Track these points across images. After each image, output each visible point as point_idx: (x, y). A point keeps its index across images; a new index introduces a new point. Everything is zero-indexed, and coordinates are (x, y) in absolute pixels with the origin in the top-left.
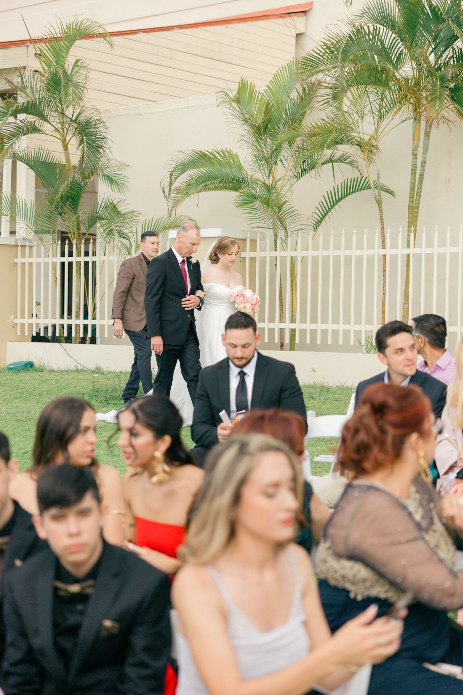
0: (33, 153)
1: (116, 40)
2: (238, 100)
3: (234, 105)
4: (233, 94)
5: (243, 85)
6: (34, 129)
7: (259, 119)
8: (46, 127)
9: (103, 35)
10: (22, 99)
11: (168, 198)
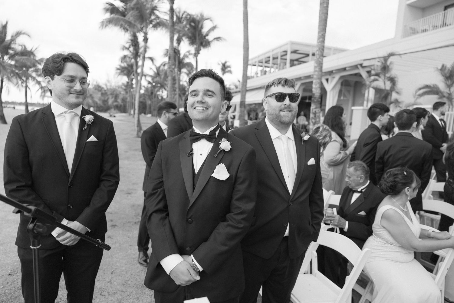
0: (375, 86)
1: (402, 56)
2: (441, 70)
3: (440, 71)
4: (440, 67)
5: (443, 66)
6: (377, 80)
7: (448, 75)
8: (380, 79)
9: (400, 55)
10: (373, 72)
11: (414, 97)
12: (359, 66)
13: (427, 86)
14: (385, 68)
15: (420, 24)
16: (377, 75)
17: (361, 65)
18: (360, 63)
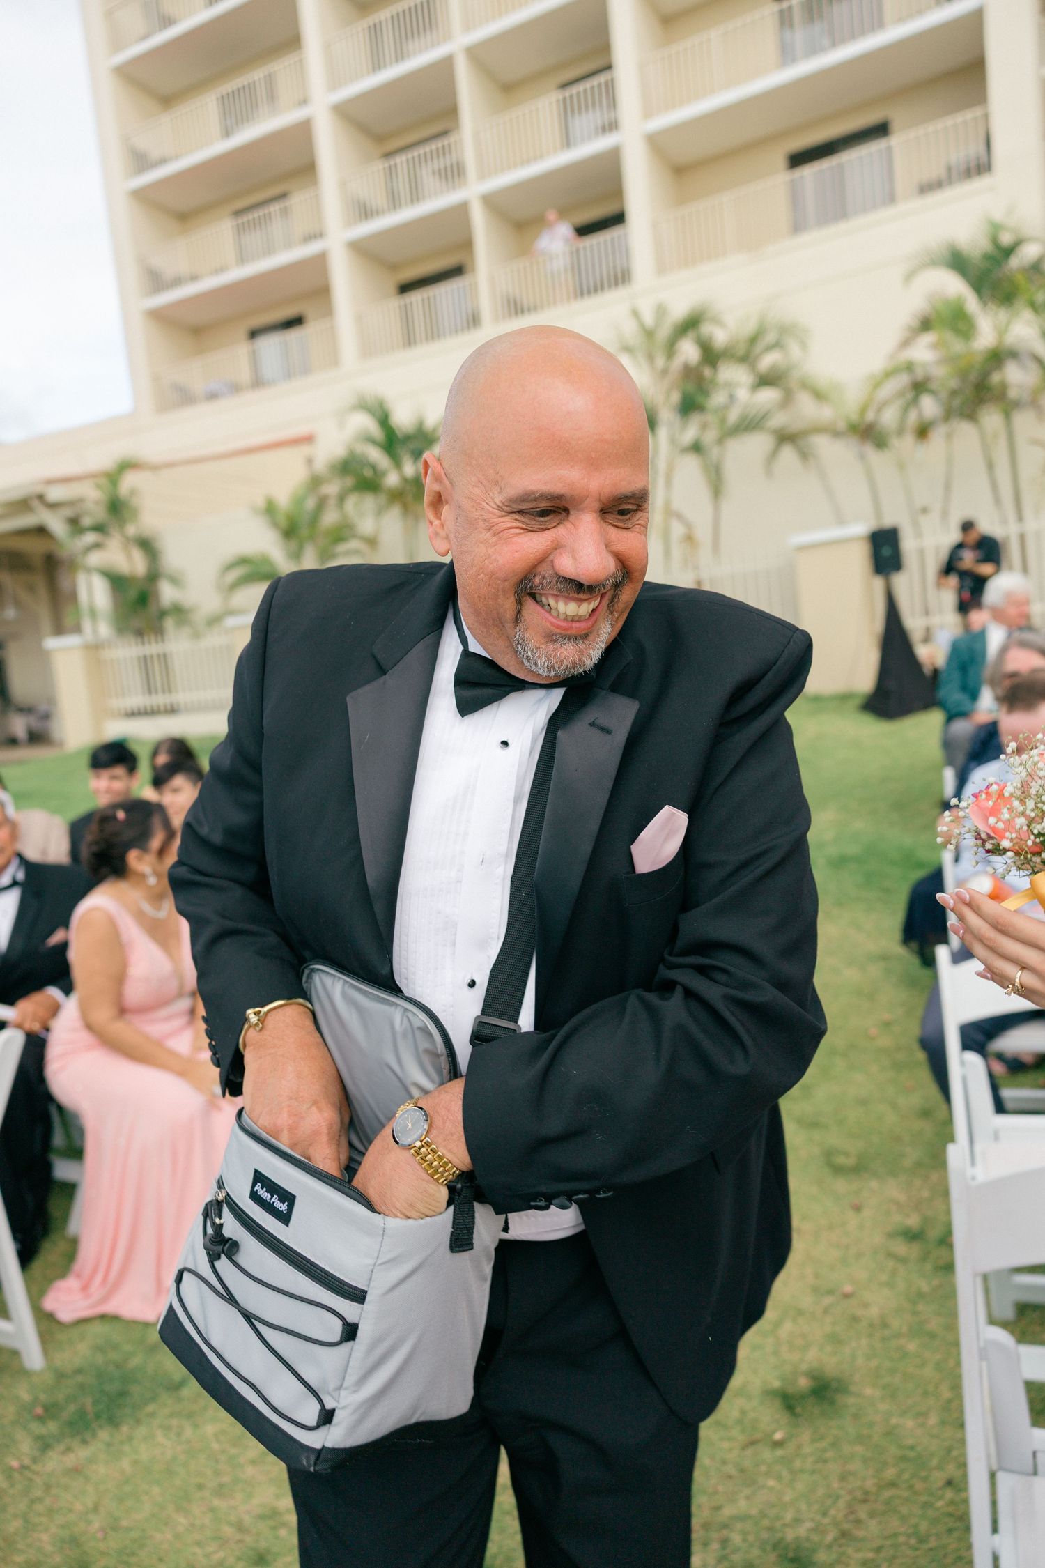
7: (286, 526)
8: (111, 543)
12: (36, 503)
13: (243, 561)
14: (117, 508)
15: (195, 374)
16: (99, 528)
17: (41, 498)
18: (39, 489)
